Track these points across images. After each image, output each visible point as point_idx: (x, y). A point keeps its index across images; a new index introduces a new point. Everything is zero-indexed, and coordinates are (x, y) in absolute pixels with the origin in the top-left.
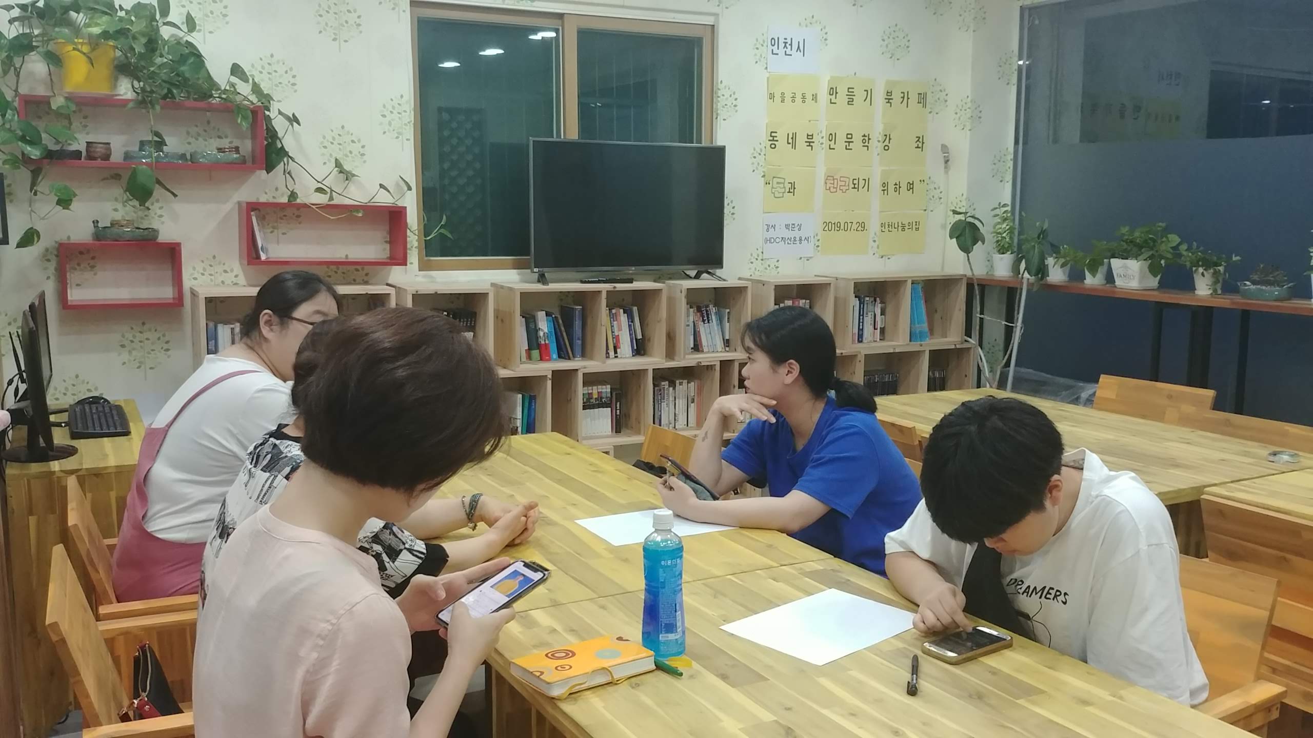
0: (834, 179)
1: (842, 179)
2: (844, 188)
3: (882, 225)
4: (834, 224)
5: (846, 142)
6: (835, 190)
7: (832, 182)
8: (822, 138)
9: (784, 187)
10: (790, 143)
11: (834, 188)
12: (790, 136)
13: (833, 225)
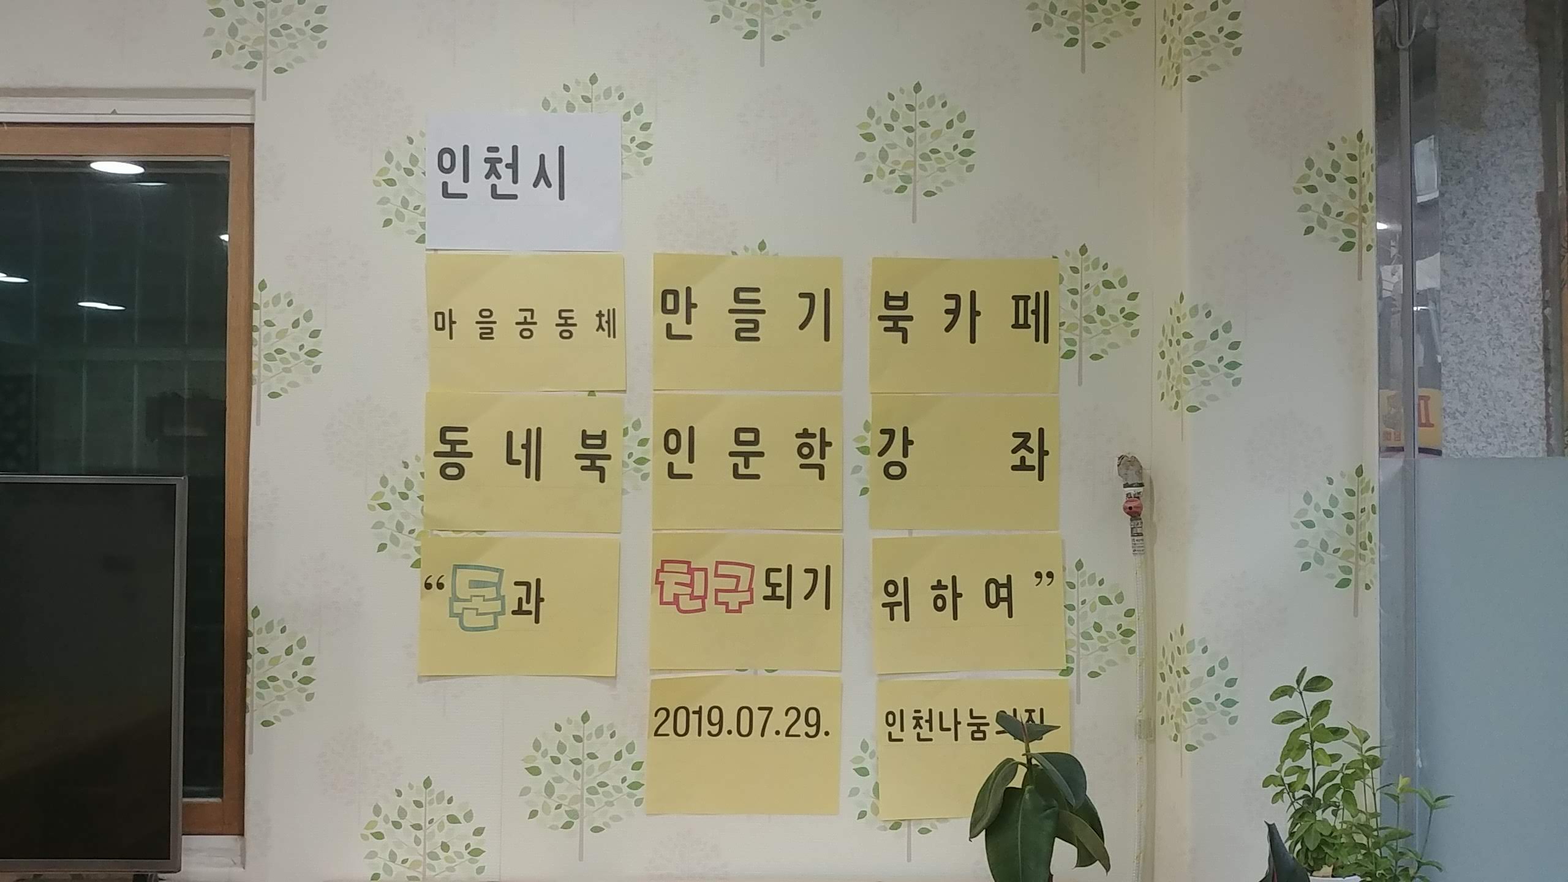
0: (691, 571)
1: (723, 569)
2: (733, 600)
3: (890, 718)
4: (699, 712)
5: (732, 454)
6: (698, 604)
7: (686, 579)
8: (643, 442)
9: (501, 598)
10: (518, 462)
11: (693, 597)
12: (519, 439)
13: (694, 718)
